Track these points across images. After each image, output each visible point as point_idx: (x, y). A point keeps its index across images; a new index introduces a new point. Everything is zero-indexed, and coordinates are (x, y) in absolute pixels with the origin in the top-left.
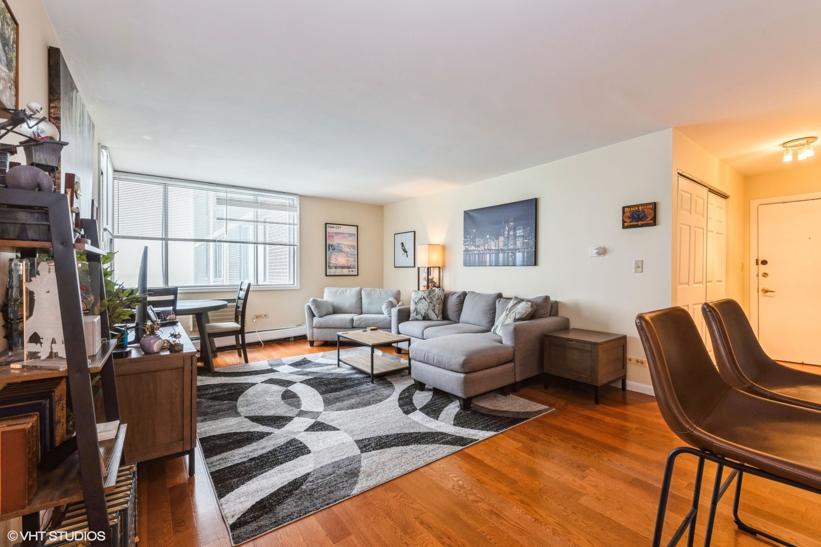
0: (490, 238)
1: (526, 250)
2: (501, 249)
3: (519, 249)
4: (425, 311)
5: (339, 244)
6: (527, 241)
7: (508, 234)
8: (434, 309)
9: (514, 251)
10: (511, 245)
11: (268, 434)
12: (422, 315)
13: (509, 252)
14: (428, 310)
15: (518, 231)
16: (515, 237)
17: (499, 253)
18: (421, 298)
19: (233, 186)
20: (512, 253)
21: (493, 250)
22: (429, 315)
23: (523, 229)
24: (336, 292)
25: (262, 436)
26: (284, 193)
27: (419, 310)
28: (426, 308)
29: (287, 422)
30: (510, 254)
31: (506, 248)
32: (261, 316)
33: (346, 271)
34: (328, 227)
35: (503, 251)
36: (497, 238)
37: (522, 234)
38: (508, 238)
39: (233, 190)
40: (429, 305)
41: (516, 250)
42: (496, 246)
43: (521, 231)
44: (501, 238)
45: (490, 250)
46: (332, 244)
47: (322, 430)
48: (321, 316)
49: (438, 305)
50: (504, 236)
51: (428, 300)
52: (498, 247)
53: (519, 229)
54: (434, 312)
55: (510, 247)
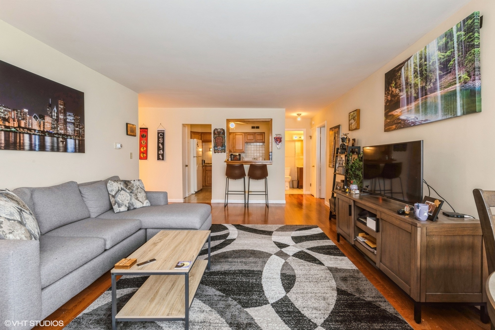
0: (30, 113)
1: (77, 138)
2: (47, 131)
3: (70, 136)
6: (78, 129)
7: (57, 116)
9: (65, 136)
10: (61, 129)
11: (308, 249)
13: (59, 137)
15: (68, 117)
16: (65, 122)
17: (46, 135)
20: (63, 138)
21: (35, 130)
23: (74, 117)
25: (312, 249)
29: (297, 254)
30: (61, 139)
31: (55, 132)
35: (51, 135)
36: (42, 117)
37: (73, 121)
38: (57, 120)
41: (67, 136)
42: (40, 126)
43: (72, 118)
44: (48, 119)
45: (30, 130)
47: (281, 243)
50: (51, 117)
52: (44, 128)
53: (70, 115)
55: (60, 131)
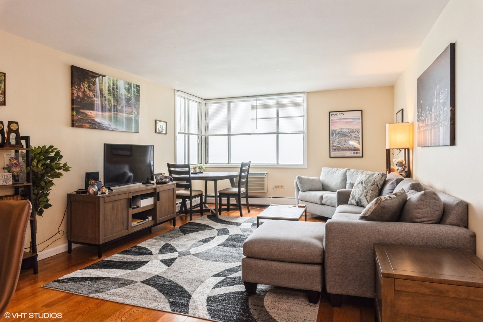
0: (428, 110)
4: (358, 196)
5: (342, 129)
7: (436, 102)
8: (367, 195)
12: (356, 200)
14: (361, 196)
15: (441, 97)
18: (359, 182)
19: (261, 95)
21: (429, 125)
22: (362, 201)
24: (328, 172)
26: (295, 93)
27: (355, 194)
28: (360, 193)
32: (279, 187)
33: (349, 154)
34: (332, 114)
37: (443, 100)
39: (261, 98)
40: (363, 191)
42: (431, 120)
44: (433, 109)
46: (335, 129)
48: (303, 191)
49: (371, 192)
50: (434, 105)
51: (364, 185)
53: (442, 93)
54: (366, 199)
